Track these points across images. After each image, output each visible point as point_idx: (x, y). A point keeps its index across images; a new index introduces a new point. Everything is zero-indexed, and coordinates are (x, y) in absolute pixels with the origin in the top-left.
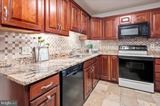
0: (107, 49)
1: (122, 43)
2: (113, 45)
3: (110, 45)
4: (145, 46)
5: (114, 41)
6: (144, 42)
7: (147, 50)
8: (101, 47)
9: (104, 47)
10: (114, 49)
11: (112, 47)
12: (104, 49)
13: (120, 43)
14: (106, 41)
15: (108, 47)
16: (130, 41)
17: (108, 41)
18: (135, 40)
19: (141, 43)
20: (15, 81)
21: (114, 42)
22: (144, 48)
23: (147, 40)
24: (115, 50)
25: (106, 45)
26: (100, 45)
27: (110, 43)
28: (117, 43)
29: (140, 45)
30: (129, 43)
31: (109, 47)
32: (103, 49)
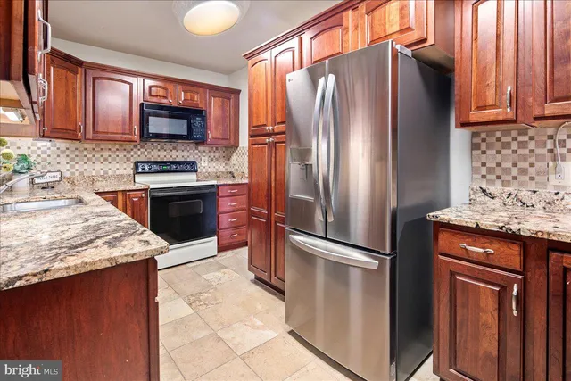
0: (94, 173)
1: (143, 153)
2: (114, 159)
3: (106, 159)
4: (194, 163)
5: (117, 146)
6: (191, 154)
7: (196, 171)
8: (68, 167)
9: (81, 167)
10: (118, 172)
11: (110, 166)
12: (81, 174)
13: (135, 153)
14: (89, 146)
15: (98, 166)
16: (162, 148)
17: (98, 145)
18: (174, 148)
19: (186, 154)
20: (121, 261)
21: (117, 150)
22: (190, 166)
23: (196, 149)
24: (122, 176)
25: (88, 159)
26: (63, 159)
27: (106, 154)
28: (129, 152)
29: (183, 160)
30: (159, 153)
31: (102, 166)
32: (77, 173)
